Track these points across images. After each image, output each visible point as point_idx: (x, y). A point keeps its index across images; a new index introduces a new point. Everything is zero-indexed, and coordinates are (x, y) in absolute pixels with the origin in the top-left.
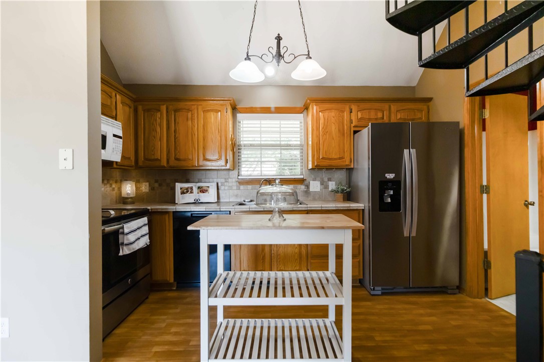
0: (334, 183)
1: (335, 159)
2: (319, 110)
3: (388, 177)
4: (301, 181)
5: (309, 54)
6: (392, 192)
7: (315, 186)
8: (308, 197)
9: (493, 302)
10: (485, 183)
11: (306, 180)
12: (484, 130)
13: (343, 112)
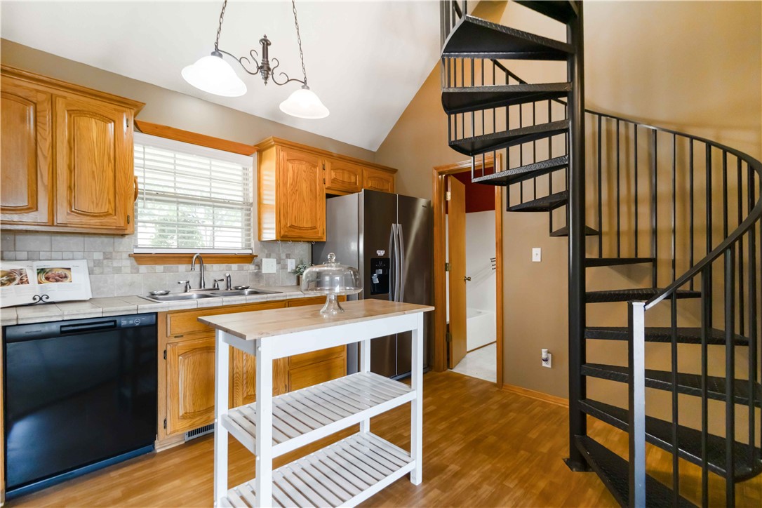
0: (294, 261)
1: (307, 229)
2: (286, 158)
3: (379, 254)
4: (249, 258)
5: (305, 83)
6: (380, 271)
7: (269, 266)
8: (259, 281)
9: (455, 370)
10: (447, 261)
11: (256, 256)
12: (447, 212)
13: (315, 167)
